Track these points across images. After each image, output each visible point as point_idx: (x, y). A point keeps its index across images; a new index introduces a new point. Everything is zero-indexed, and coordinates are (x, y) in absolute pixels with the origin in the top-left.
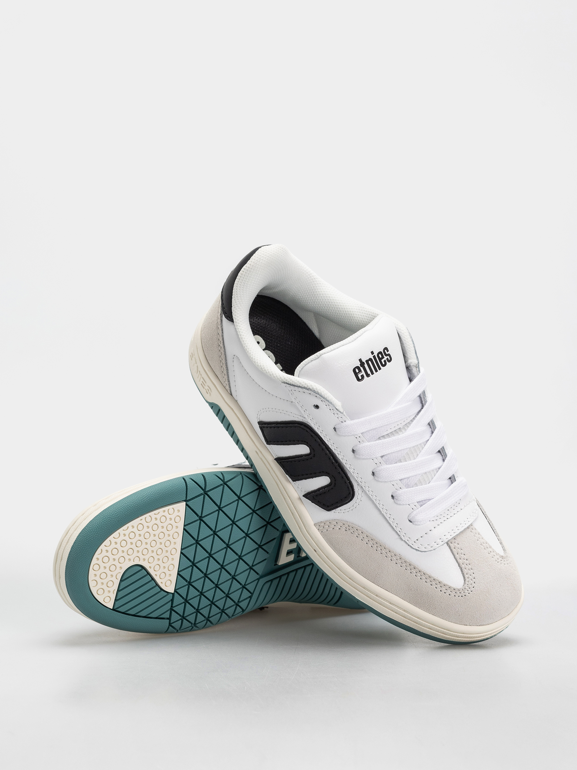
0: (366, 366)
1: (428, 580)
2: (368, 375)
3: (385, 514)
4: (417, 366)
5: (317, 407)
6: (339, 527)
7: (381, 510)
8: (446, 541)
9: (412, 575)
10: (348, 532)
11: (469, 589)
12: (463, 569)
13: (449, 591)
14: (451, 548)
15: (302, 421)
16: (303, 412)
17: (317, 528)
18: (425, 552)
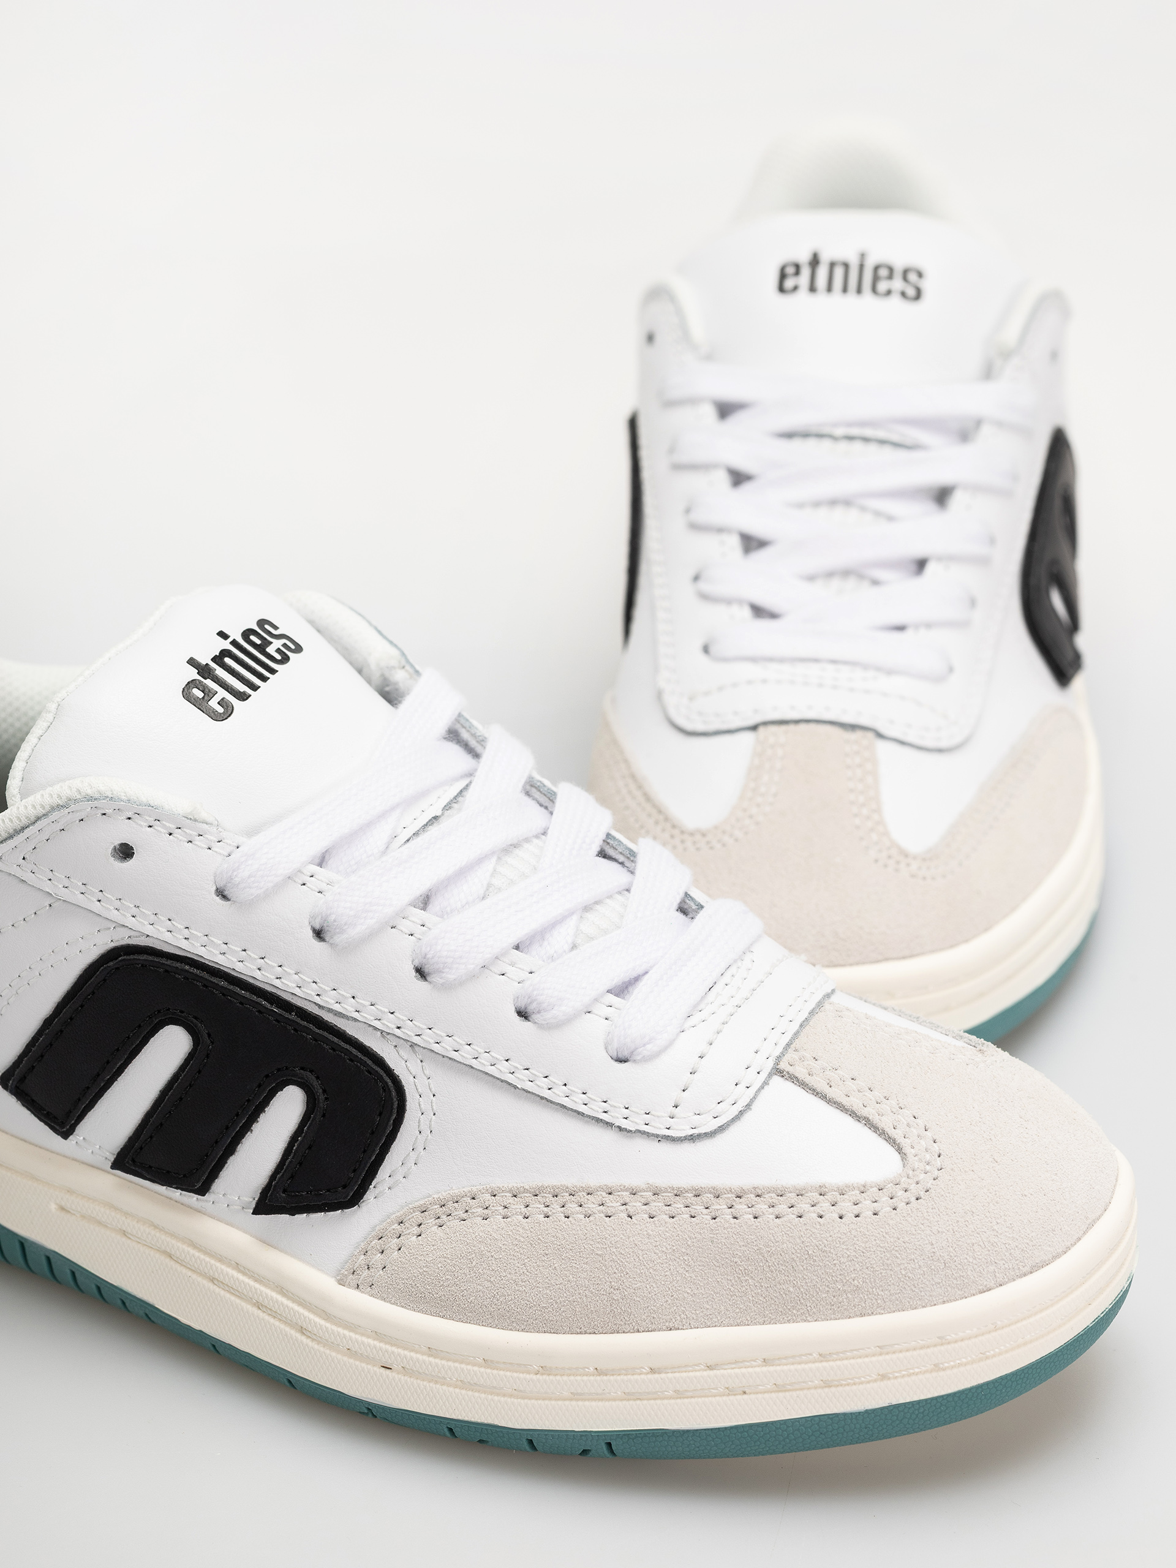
0: (220, 672)
1: (782, 1208)
2: (243, 697)
3: (529, 1086)
4: (403, 662)
5: (125, 852)
6: (416, 1230)
7: (510, 1078)
8: (770, 1064)
9: (723, 1221)
10: (451, 1224)
11: (928, 1168)
12: (875, 1119)
13: (868, 1202)
14: (798, 1080)
15: (113, 945)
16: (96, 907)
17: (352, 1284)
18: (722, 1129)
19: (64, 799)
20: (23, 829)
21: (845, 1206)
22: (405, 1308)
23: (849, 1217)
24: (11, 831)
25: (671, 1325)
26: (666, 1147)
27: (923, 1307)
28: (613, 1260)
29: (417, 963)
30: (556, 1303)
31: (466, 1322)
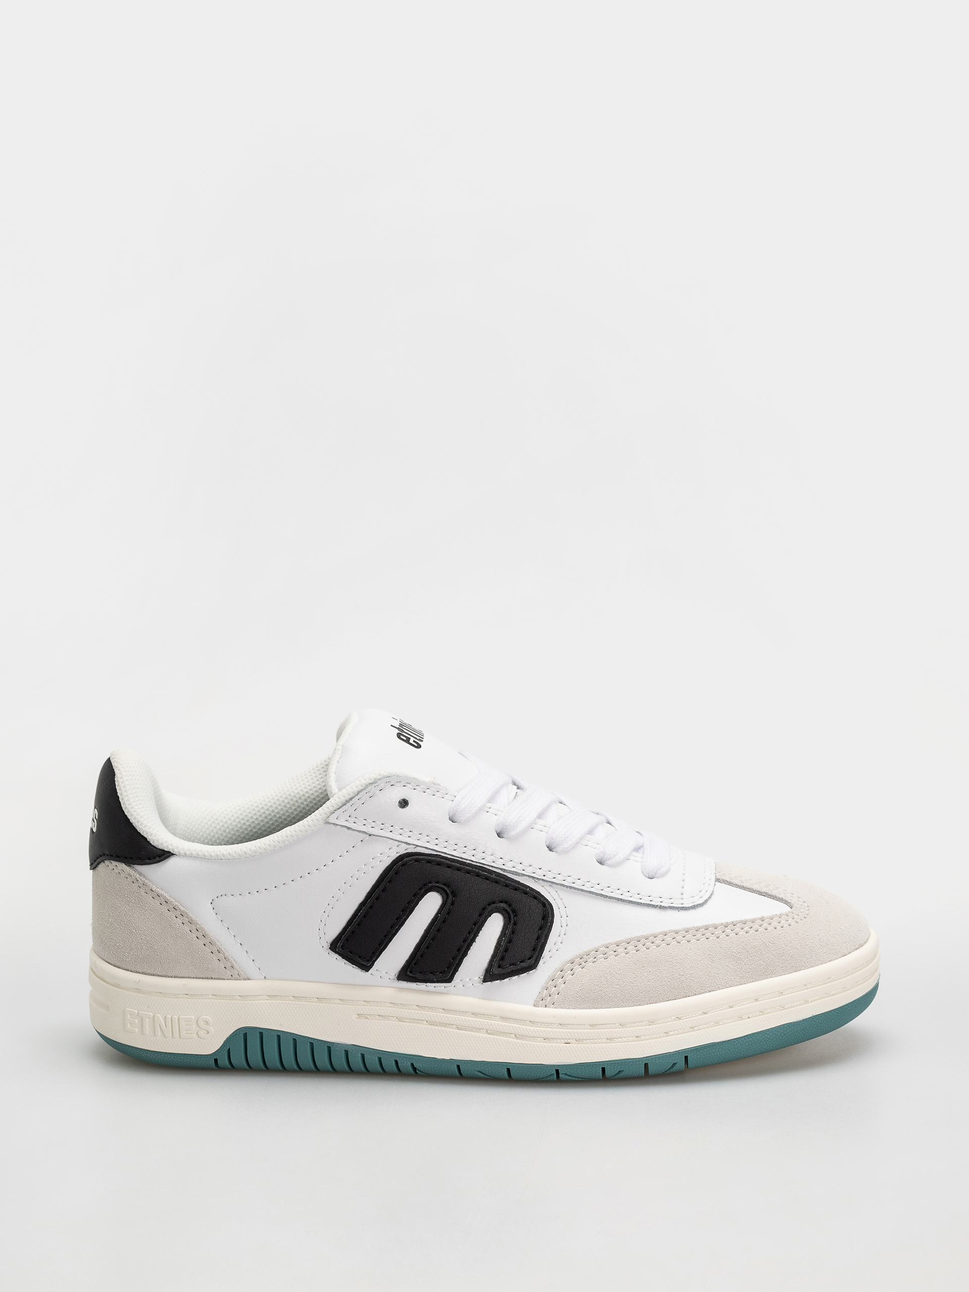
5: (404, 803)
6: (570, 972)
8: (713, 879)
10: (588, 965)
13: (784, 921)
14: (728, 882)
15: (398, 855)
16: (390, 835)
17: (543, 1005)
18: (706, 902)
19: (373, 780)
20: (351, 799)
21: (774, 924)
22: (575, 1009)
23: (779, 928)
24: (344, 801)
25: (711, 989)
26: (682, 913)
27: (821, 964)
28: (677, 963)
29: (548, 844)
30: (654, 988)
31: (609, 1008)
